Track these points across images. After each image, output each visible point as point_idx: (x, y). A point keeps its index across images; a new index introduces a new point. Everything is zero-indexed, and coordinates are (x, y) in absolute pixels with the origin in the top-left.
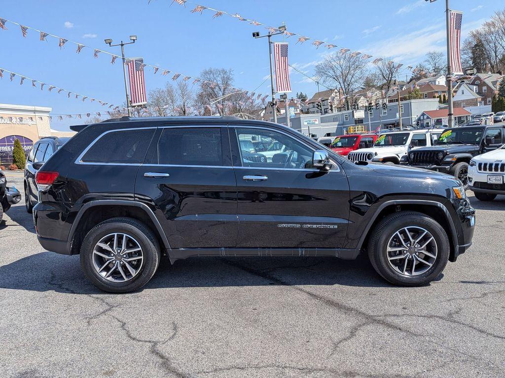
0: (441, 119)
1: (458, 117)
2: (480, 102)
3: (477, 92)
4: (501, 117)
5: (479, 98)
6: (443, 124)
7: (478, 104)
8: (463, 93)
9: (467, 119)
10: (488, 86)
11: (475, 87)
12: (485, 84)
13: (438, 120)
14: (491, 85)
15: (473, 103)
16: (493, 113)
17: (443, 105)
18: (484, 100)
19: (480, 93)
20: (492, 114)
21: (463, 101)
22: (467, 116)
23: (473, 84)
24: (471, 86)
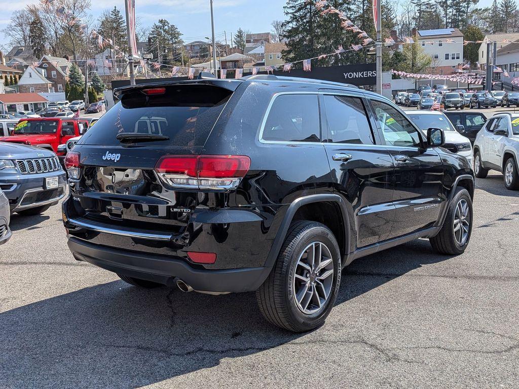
0: (15, 105)
1: (34, 104)
2: (51, 88)
3: (46, 76)
4: (77, 106)
5: (50, 84)
6: (18, 110)
7: (49, 90)
8: (31, 76)
9: (44, 107)
10: (57, 71)
11: (43, 70)
12: (53, 68)
13: (11, 105)
14: (60, 70)
15: (43, 88)
16: (68, 101)
17: (8, 89)
18: (55, 85)
19: (49, 77)
20: (67, 103)
21: (32, 85)
22: (43, 103)
23: (41, 67)
24: (39, 69)
